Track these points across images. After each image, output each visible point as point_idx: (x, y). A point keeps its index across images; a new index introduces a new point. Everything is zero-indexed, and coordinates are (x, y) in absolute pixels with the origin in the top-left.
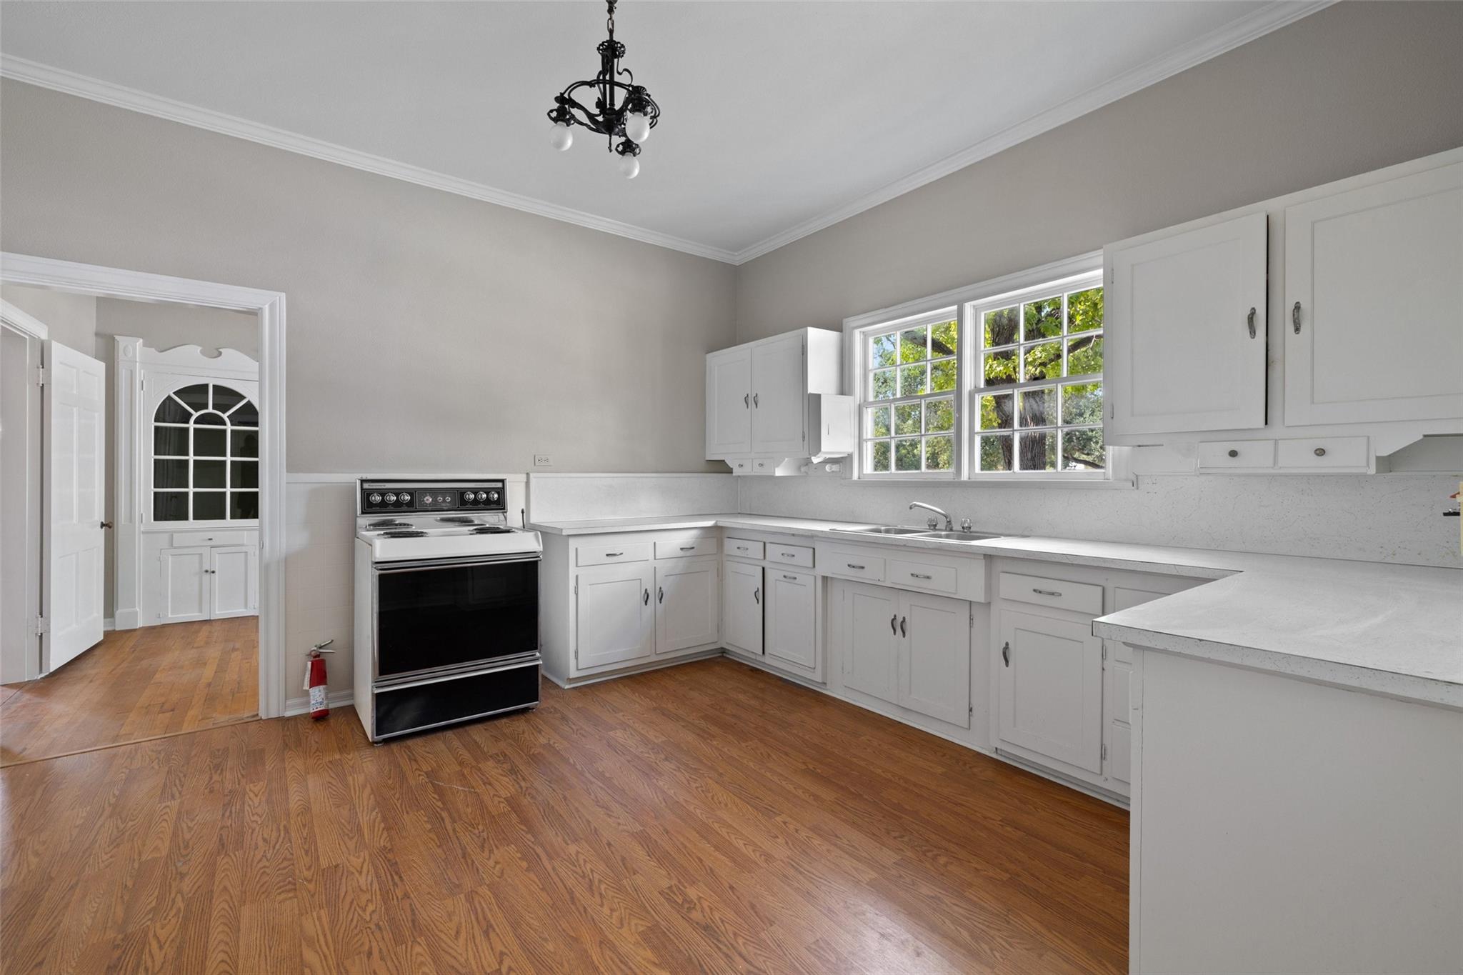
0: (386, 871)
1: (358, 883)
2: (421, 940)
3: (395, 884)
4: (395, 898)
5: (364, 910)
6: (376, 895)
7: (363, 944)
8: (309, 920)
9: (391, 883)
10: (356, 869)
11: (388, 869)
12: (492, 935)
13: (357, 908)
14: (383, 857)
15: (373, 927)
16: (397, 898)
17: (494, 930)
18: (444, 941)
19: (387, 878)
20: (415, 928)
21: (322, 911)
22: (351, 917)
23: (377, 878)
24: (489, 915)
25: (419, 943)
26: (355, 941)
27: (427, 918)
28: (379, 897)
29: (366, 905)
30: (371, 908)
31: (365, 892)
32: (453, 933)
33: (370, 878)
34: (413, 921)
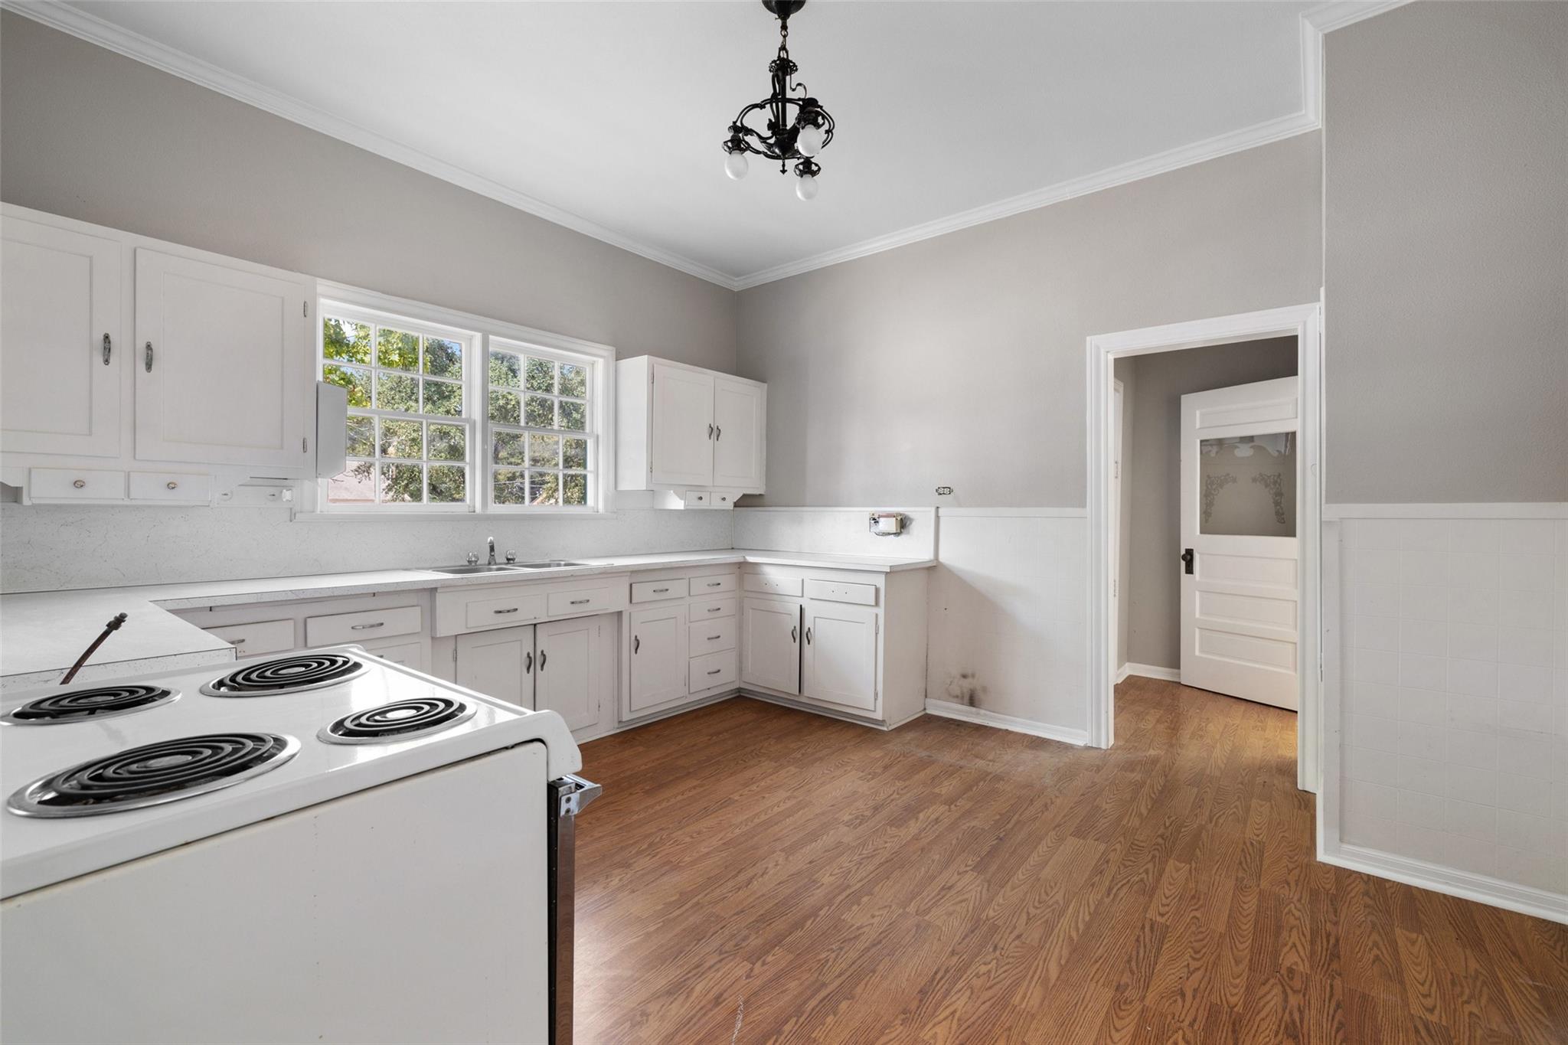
0: (935, 992)
1: (966, 1003)
2: (984, 916)
3: (947, 971)
4: (961, 960)
5: (989, 971)
6: (969, 976)
7: (1017, 947)
8: (1032, 1003)
9: (948, 975)
10: (952, 1021)
11: (933, 991)
12: (949, 885)
13: (992, 978)
14: (918, 1012)
15: (998, 952)
16: (960, 958)
17: (945, 885)
18: (974, 904)
19: (944, 984)
20: (977, 927)
21: (1016, 1003)
22: (1003, 974)
23: (950, 992)
24: (933, 894)
25: (987, 916)
26: (1018, 954)
27: (964, 925)
28: (969, 973)
29: (984, 974)
30: (983, 969)
31: (971, 988)
32: (964, 904)
33: (954, 999)
34: (972, 932)
